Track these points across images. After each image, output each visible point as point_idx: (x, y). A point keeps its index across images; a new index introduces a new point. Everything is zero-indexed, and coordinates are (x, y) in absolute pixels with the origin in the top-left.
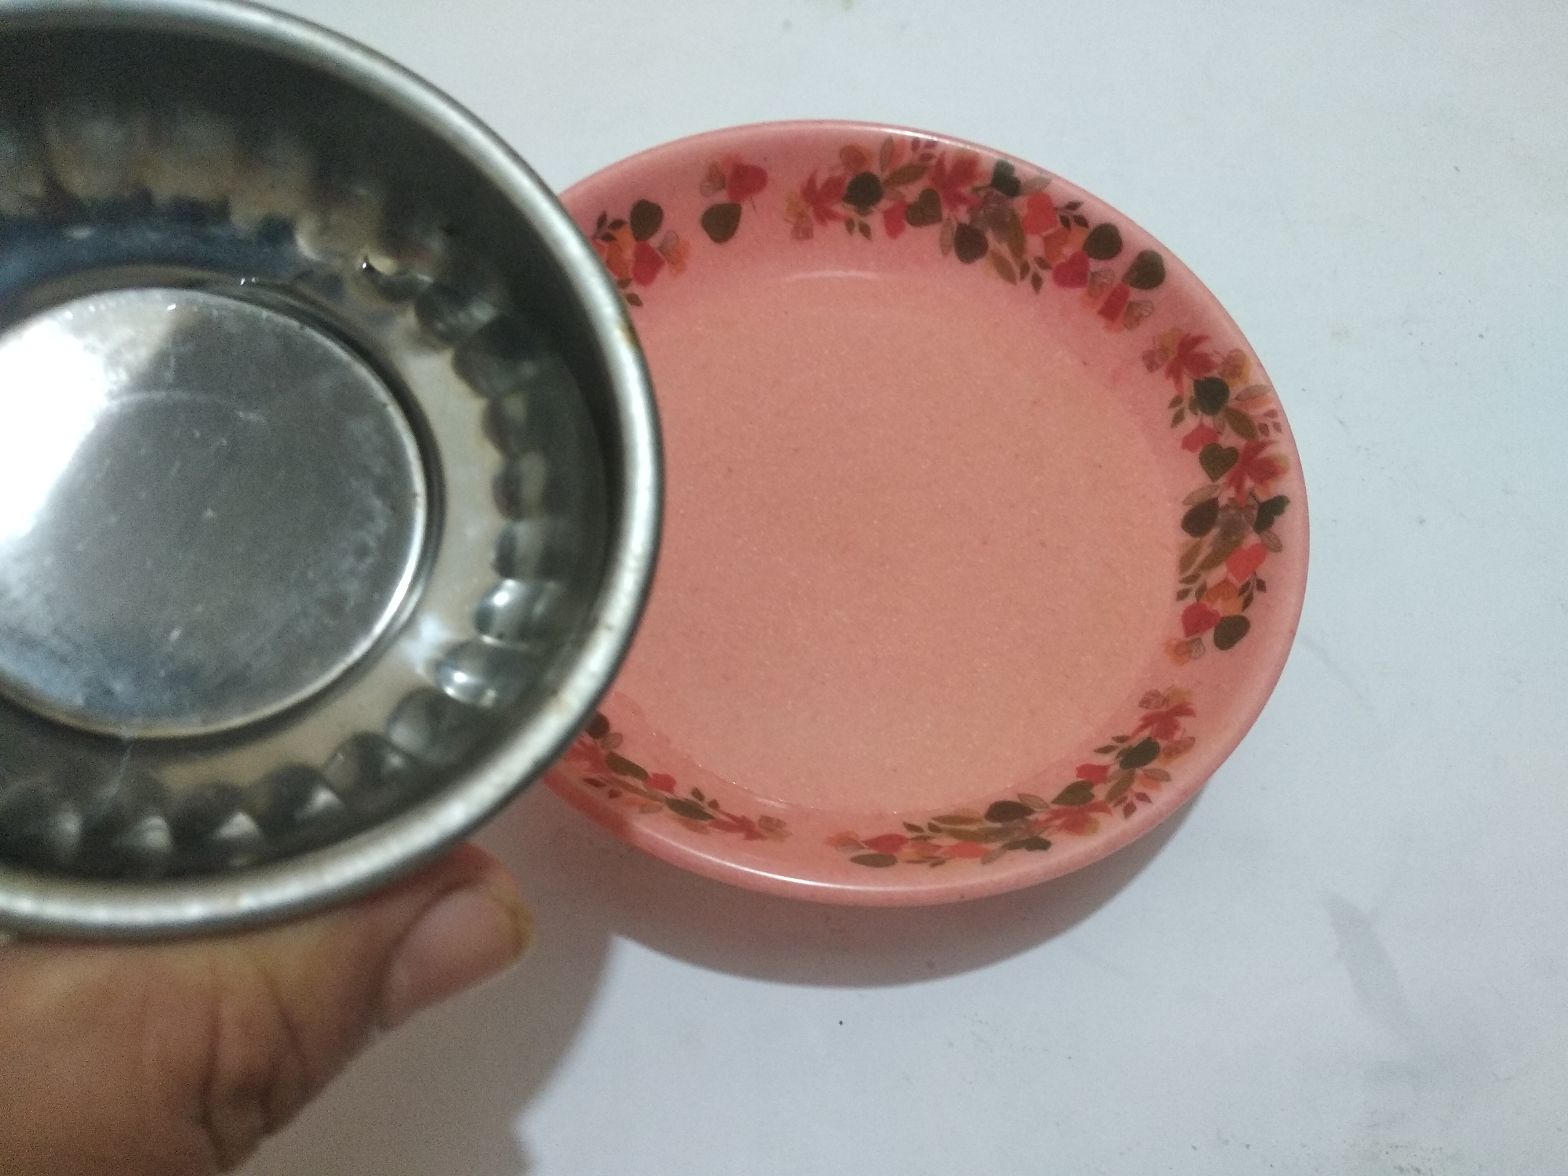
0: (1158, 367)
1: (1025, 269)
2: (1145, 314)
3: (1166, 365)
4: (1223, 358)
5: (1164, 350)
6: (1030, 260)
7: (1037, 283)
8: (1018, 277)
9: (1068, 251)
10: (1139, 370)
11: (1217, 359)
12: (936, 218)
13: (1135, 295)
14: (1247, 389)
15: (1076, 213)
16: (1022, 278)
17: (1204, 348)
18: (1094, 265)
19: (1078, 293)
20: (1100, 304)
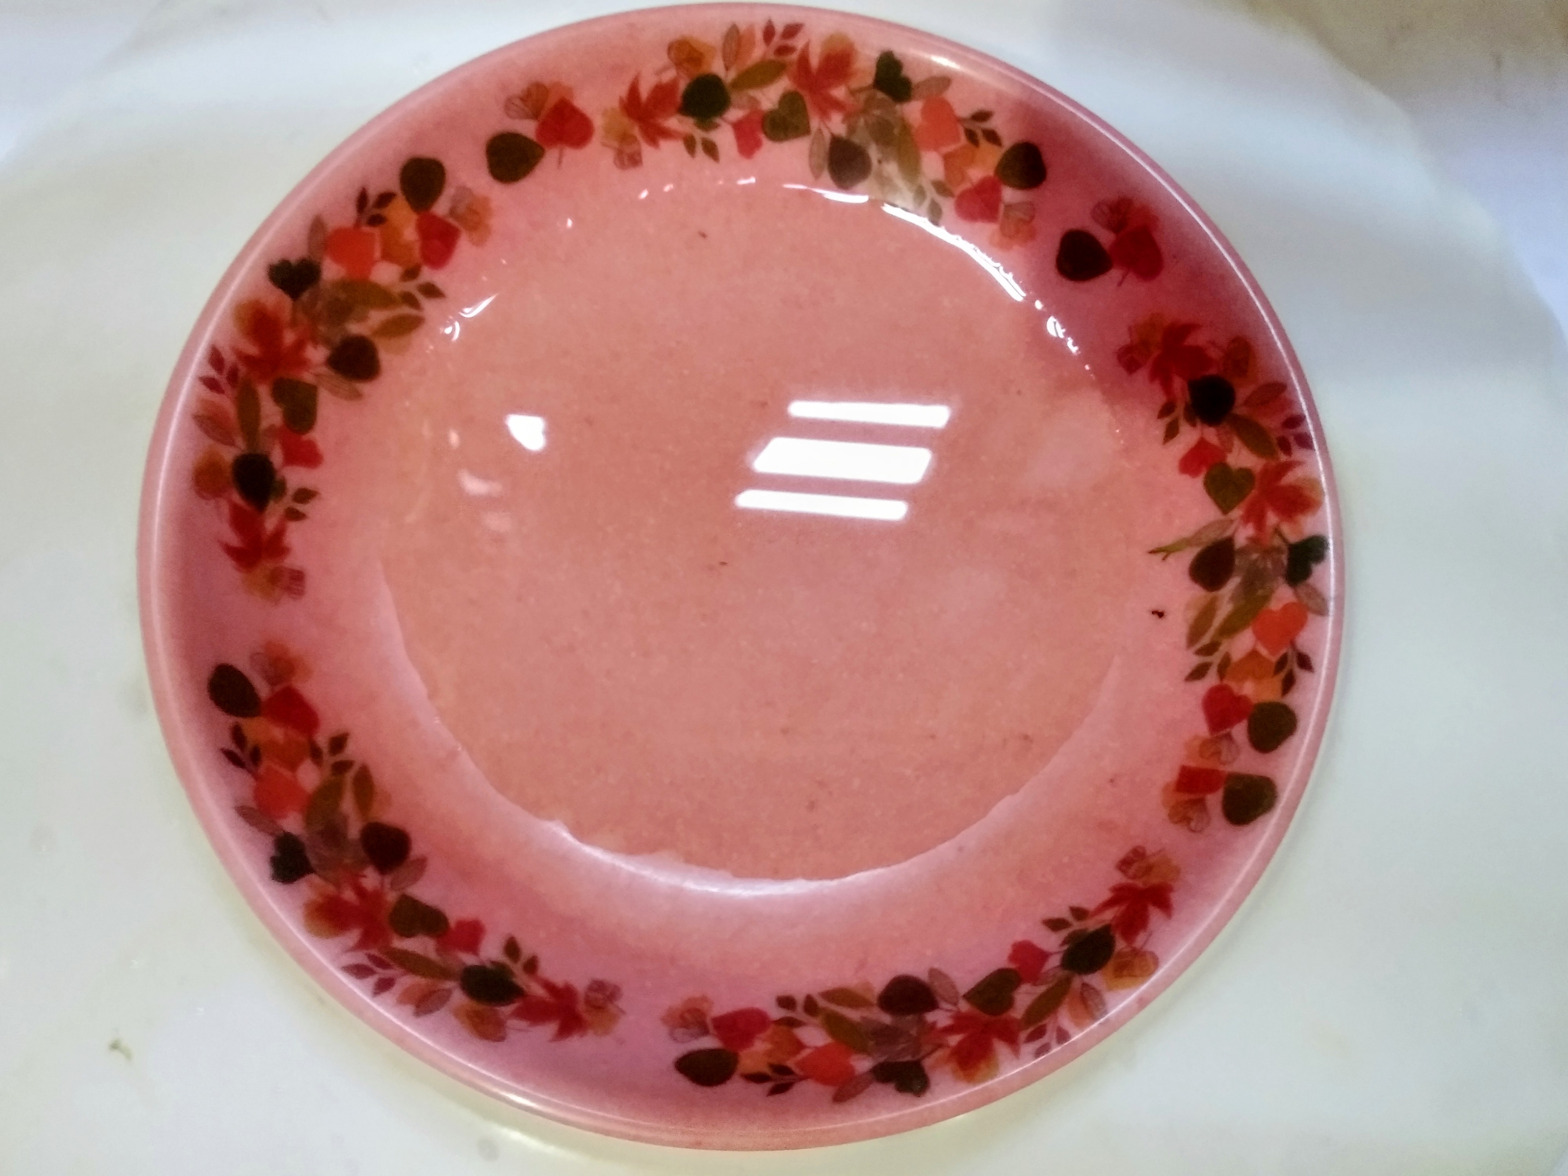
0: (1124, 872)
1: (1210, 649)
2: (1193, 824)
3: (1130, 881)
4: (1142, 948)
5: (1149, 869)
6: (1223, 649)
7: (1198, 673)
8: (1198, 646)
9: (1248, 689)
10: (1118, 851)
11: (1139, 940)
12: (1225, 507)
13: (1214, 801)
14: (1097, 993)
15: (1297, 671)
16: (1199, 652)
17: (1155, 916)
18: (1240, 731)
19: (1201, 727)
20: (1192, 764)
